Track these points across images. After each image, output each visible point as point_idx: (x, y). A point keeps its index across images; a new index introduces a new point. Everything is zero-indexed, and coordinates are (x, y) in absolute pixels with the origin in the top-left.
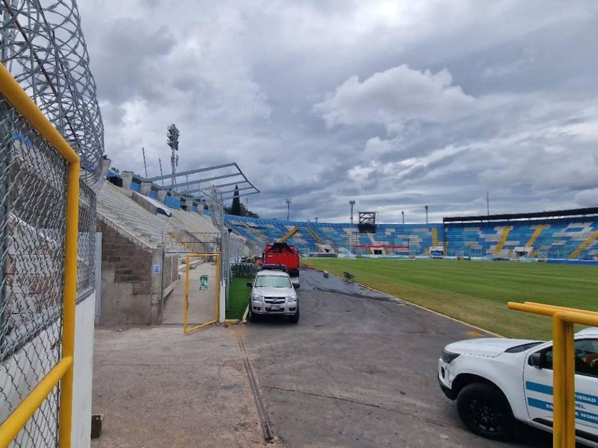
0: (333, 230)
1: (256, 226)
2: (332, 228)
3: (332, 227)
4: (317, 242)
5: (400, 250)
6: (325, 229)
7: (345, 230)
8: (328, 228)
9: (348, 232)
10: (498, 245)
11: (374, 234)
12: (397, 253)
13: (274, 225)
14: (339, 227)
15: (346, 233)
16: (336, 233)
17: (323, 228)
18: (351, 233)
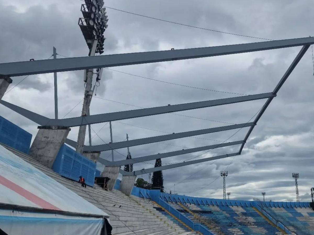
0: (285, 211)
1: (199, 209)
2: (282, 208)
4: (278, 231)
6: (277, 211)
7: (299, 210)
8: (278, 208)
9: (303, 214)
13: (218, 206)
14: (289, 206)
15: (300, 215)
16: (290, 215)
17: (273, 208)
18: (307, 215)
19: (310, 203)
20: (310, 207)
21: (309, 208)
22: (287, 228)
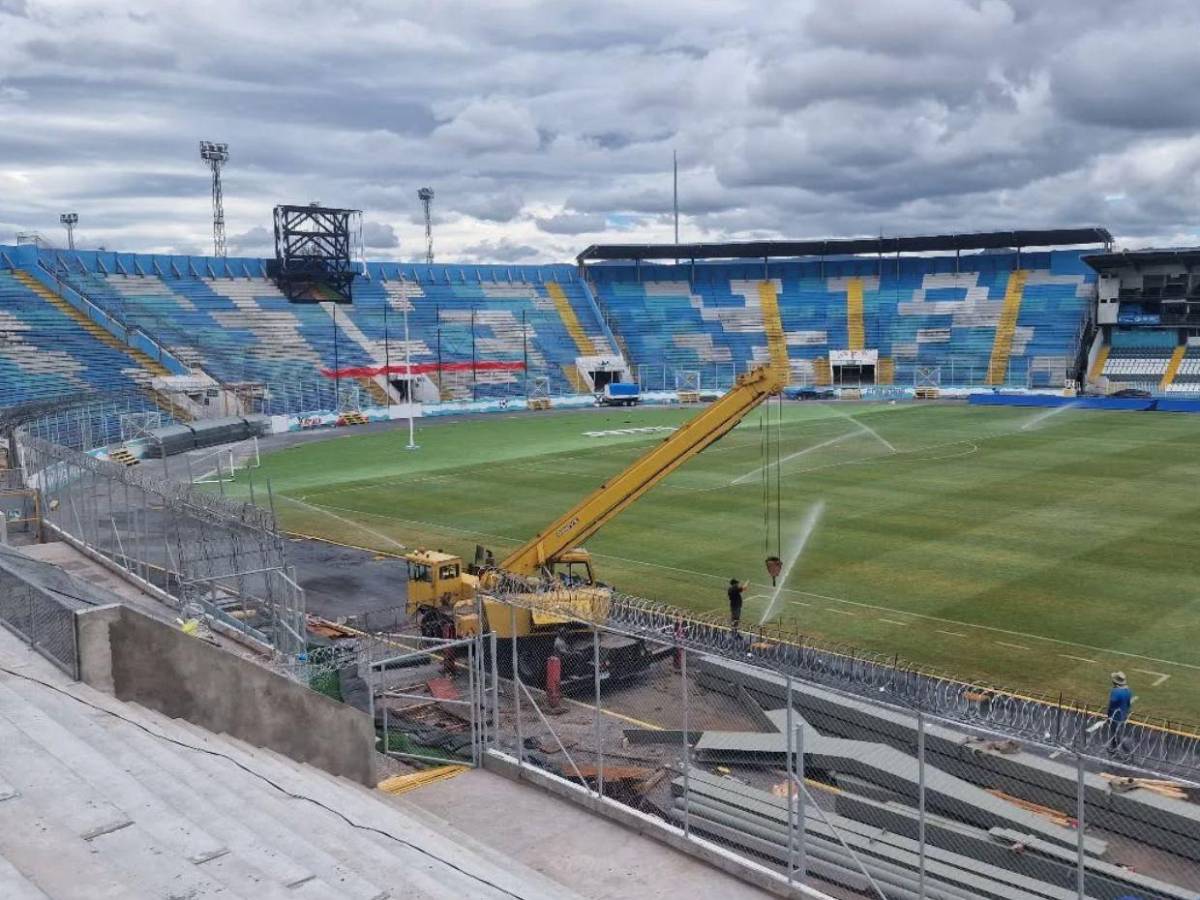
0: (168, 290)
3: (154, 271)
4: (132, 363)
5: (485, 379)
6: (128, 288)
7: (221, 287)
9: (238, 301)
10: (772, 346)
11: (349, 307)
12: (478, 392)
15: (225, 304)
16: (186, 304)
17: (113, 278)
18: (252, 303)
19: (269, 261)
20: (265, 274)
21: (262, 280)
22: (171, 352)
